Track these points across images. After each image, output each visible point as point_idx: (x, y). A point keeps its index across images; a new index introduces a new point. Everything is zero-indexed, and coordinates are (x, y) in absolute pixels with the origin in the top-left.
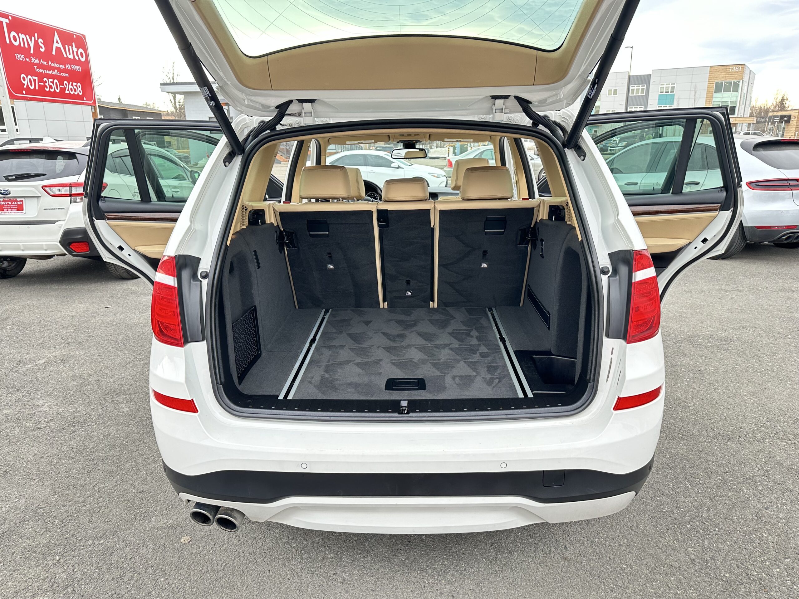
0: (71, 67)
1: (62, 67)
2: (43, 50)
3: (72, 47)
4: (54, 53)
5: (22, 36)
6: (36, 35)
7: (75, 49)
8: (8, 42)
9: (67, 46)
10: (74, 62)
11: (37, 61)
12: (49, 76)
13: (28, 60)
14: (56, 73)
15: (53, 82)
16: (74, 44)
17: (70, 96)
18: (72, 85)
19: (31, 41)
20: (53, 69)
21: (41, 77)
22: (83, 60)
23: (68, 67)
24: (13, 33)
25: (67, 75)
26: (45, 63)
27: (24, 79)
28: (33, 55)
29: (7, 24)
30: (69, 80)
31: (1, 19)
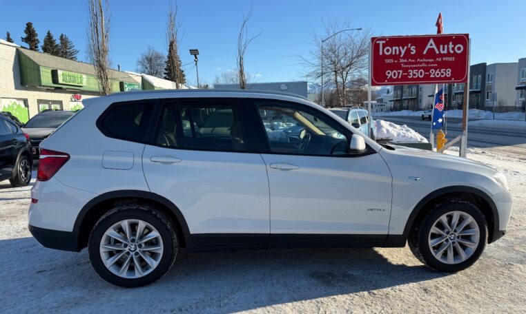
0: (442, 60)
1: (430, 60)
2: (412, 53)
3: (448, 45)
4: (425, 53)
5: (394, 48)
6: (409, 45)
7: (451, 46)
8: (381, 53)
9: (441, 46)
10: (449, 54)
11: (406, 61)
12: (413, 69)
13: (396, 61)
14: (424, 65)
15: (418, 72)
16: (451, 43)
17: (435, 79)
18: (440, 71)
19: (403, 49)
20: (421, 63)
21: (405, 70)
22: (459, 52)
23: (440, 59)
24: (388, 48)
25: (436, 65)
26: (414, 61)
27: (389, 73)
28: (402, 58)
29: (383, 44)
30: (436, 69)
31: (377, 42)
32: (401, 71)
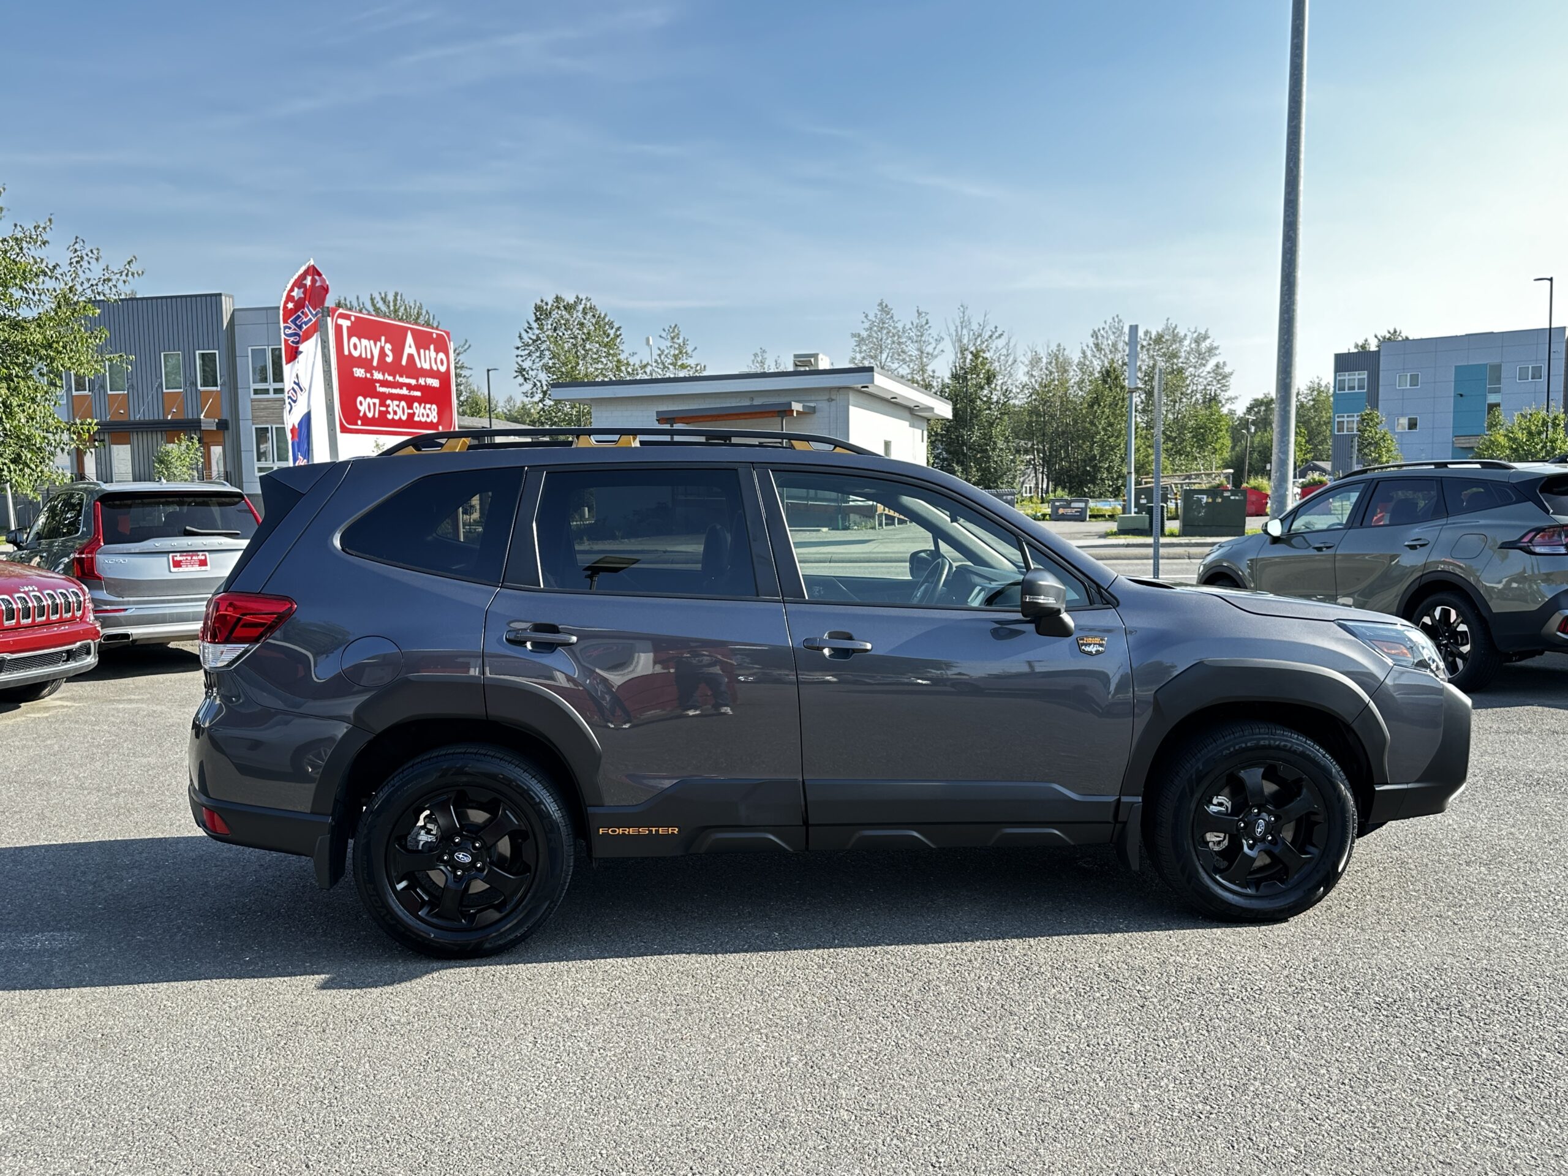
0: (425, 381)
1: (413, 382)
2: (389, 359)
3: (429, 350)
4: (404, 362)
5: (365, 342)
6: (383, 339)
7: (433, 354)
8: (347, 352)
9: (422, 351)
10: (430, 373)
11: (380, 377)
12: (394, 397)
13: (368, 375)
14: (404, 391)
15: (398, 406)
16: (432, 347)
17: (419, 425)
18: (424, 408)
19: (375, 345)
20: (401, 385)
21: (383, 399)
22: (443, 369)
23: (422, 381)
24: (354, 340)
25: (418, 394)
26: (390, 378)
27: (361, 403)
28: (376, 369)
29: (348, 327)
30: (420, 400)
31: (340, 321)
32: (377, 401)
